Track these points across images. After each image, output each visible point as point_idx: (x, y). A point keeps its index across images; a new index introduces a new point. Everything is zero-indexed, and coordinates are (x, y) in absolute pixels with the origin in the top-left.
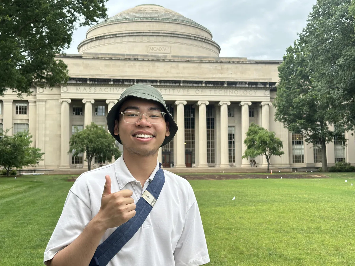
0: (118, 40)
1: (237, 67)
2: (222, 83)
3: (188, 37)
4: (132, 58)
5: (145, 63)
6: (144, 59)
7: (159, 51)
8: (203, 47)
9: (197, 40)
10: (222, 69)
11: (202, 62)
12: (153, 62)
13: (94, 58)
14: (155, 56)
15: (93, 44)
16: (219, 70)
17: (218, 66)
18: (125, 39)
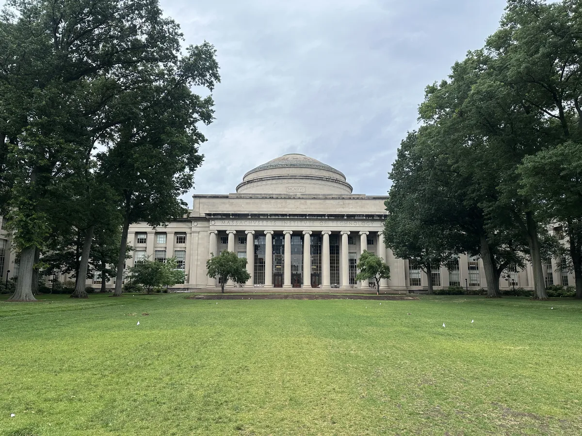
0: (264, 183)
1: (357, 203)
2: (343, 216)
3: (320, 179)
4: (268, 196)
5: (279, 201)
6: (278, 197)
7: (296, 191)
8: (334, 187)
9: (329, 181)
10: (344, 204)
11: (326, 199)
12: (286, 200)
13: (237, 198)
14: (287, 195)
15: (245, 187)
16: (342, 205)
17: (341, 202)
18: (269, 182)
